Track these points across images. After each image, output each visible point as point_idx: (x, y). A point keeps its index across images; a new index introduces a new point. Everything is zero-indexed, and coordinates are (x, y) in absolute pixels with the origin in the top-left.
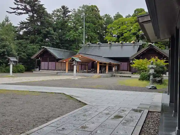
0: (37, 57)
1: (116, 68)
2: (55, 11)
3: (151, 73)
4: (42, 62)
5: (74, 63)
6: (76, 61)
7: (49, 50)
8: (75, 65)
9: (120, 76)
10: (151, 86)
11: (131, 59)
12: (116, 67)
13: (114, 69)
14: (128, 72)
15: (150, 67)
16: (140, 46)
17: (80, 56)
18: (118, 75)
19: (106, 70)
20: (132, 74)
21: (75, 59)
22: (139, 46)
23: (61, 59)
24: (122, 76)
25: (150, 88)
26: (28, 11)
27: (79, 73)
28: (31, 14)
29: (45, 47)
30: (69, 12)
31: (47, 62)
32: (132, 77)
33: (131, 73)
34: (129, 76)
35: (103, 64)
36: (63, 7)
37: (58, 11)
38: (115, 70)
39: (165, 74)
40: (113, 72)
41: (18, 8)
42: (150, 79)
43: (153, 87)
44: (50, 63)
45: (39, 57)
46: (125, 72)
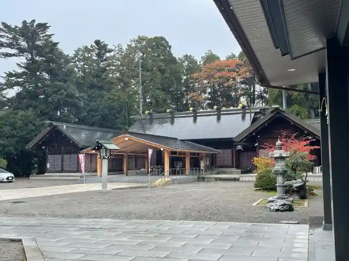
0: (38, 146)
1: (208, 163)
2: (79, 50)
3: (279, 171)
4: (49, 156)
5: (103, 153)
6: (106, 149)
8: (104, 158)
9: (216, 179)
10: (278, 204)
11: (238, 142)
12: (208, 159)
13: (202, 164)
14: (234, 170)
15: (275, 156)
16: (256, 113)
17: (127, 139)
18: (211, 178)
19: (184, 166)
20: (242, 173)
21: (105, 145)
22: (253, 115)
24: (221, 179)
25: (276, 208)
26: (22, 51)
27: (127, 175)
28: (28, 56)
29: (54, 123)
30: (110, 51)
31: (60, 156)
32: (241, 180)
33: (240, 171)
34: (235, 178)
35: (178, 153)
36: (97, 42)
37: (86, 49)
38: (206, 167)
39: (312, 172)
40: (202, 170)
42: (277, 185)
43: (284, 205)
44: (66, 157)
45: (42, 145)
46: (228, 170)
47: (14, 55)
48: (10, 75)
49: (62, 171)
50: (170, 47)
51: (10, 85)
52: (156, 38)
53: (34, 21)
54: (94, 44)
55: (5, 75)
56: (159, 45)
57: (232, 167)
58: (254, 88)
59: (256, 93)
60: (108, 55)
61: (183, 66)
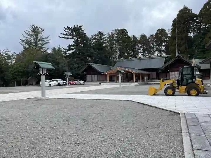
0: (83, 72)
2: (93, 35)
4: (87, 76)
5: (120, 74)
6: (121, 72)
7: (93, 65)
8: (120, 76)
12: (147, 76)
13: (145, 78)
14: (157, 80)
17: (119, 69)
22: (165, 58)
23: (103, 72)
26: (73, 37)
28: (76, 39)
29: (89, 63)
30: (104, 35)
31: (91, 75)
34: (158, 83)
36: (99, 32)
37: (96, 35)
38: (147, 79)
40: (145, 80)
41: (66, 35)
44: (93, 76)
45: (85, 72)
46: (155, 80)
47: (71, 38)
48: (70, 46)
49: (92, 81)
50: (127, 32)
51: (70, 49)
52: (122, 29)
53: (78, 25)
54: (98, 33)
55: (68, 46)
56: (123, 32)
57: (156, 79)
58: (161, 48)
59: (162, 50)
60: (103, 37)
61: (131, 40)
